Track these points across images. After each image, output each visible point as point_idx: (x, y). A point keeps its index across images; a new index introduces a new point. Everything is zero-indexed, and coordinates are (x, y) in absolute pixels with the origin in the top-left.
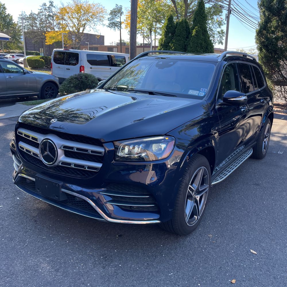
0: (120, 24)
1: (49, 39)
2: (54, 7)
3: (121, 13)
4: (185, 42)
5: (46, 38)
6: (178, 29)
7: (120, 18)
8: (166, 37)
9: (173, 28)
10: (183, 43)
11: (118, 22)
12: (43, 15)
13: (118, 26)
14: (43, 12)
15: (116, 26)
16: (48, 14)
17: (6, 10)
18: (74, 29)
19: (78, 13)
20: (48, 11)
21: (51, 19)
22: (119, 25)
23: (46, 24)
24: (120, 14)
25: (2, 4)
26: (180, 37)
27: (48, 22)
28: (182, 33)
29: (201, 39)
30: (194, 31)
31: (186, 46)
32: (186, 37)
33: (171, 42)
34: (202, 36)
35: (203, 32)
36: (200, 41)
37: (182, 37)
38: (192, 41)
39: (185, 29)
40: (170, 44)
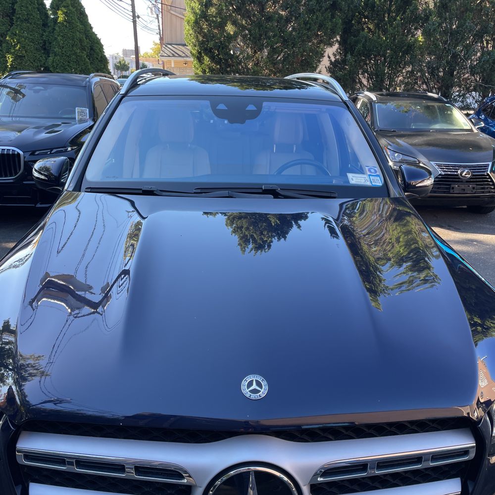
4: (43, 35)
10: (39, 37)
26: (28, 22)
28: (32, 15)
29: (79, 29)
30: (60, 12)
31: (47, 44)
32: (41, 22)
33: (9, 32)
34: (79, 24)
35: (78, 15)
36: (78, 33)
37: (35, 24)
38: (61, 34)
39: (37, 6)
40: (8, 38)
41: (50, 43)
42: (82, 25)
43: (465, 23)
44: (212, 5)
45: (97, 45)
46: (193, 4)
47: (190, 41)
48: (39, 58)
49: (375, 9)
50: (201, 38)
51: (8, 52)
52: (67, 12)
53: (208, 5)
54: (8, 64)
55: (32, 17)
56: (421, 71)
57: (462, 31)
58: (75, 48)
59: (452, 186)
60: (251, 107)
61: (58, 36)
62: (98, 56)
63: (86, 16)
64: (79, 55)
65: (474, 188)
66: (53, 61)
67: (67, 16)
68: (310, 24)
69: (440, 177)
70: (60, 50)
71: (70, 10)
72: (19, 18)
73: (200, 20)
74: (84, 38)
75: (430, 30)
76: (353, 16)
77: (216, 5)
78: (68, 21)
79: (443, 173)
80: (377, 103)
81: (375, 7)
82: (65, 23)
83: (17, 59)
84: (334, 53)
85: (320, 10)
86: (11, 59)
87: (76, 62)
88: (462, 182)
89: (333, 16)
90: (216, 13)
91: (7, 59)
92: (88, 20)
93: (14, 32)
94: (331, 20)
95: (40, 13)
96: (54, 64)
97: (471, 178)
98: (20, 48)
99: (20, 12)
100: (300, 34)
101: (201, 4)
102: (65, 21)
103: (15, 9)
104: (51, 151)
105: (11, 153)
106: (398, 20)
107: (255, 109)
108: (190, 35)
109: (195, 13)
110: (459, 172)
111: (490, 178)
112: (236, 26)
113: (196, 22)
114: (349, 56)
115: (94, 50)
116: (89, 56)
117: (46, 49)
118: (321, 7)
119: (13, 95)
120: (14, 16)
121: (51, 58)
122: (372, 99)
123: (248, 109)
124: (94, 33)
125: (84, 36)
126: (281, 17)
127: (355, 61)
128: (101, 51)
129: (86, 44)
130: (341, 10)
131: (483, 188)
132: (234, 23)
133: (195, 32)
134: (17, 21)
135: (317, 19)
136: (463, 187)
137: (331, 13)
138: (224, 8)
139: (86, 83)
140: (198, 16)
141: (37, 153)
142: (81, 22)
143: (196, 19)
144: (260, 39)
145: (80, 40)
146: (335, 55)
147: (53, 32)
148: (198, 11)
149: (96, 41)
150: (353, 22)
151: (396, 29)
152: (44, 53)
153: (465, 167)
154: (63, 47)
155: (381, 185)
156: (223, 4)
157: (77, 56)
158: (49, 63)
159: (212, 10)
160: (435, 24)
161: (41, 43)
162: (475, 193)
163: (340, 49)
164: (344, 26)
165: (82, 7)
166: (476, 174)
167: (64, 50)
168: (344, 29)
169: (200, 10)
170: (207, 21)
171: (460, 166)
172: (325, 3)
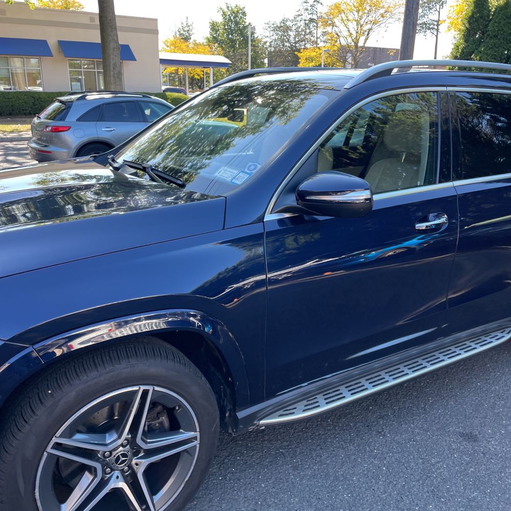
0: (438, 25)
1: (304, 61)
2: (321, 4)
3: (442, 4)
5: (300, 60)
7: (439, 12)
11: (433, 20)
12: (300, 21)
13: (433, 28)
14: (302, 15)
15: (429, 29)
16: (310, 18)
17: (246, 17)
18: (350, 40)
19: (358, 11)
20: (310, 13)
21: (315, 26)
22: (436, 27)
23: (304, 35)
24: (440, 6)
25: (241, 8)
27: (308, 31)
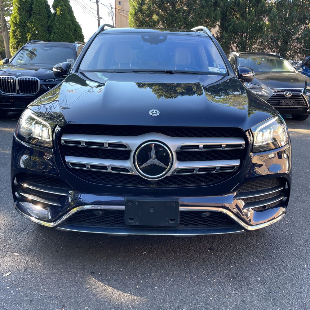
4: (48, 22)
6: (37, 6)
8: (20, 15)
9: (28, 4)
10: (45, 23)
26: (40, 15)
28: (42, 11)
29: (68, 19)
30: (58, 9)
31: (50, 28)
32: (47, 15)
33: (29, 21)
34: (68, 16)
35: (68, 11)
36: (68, 21)
37: (43, 16)
38: (58, 22)
39: (45, 6)
40: (28, 24)
41: (52, 27)
42: (70, 16)
43: (293, 13)
44: (144, 4)
45: (79, 28)
46: (134, 4)
47: (132, 25)
48: (46, 36)
49: (240, 5)
50: (138, 23)
51: (28, 32)
52: (62, 9)
53: (142, 4)
54: (28, 39)
55: (42, 12)
56: (267, 41)
57: (291, 17)
58: (66, 30)
59: (281, 101)
60: (161, 38)
61: (57, 22)
62: (79, 34)
63: (72, 12)
64: (68, 34)
65: (293, 103)
66: (53, 37)
67: (62, 11)
68: (202, 14)
69: (274, 96)
70: (58, 31)
71: (63, 8)
72: (35, 13)
73: (138, 13)
74: (71, 24)
75: (272, 17)
76: (227, 10)
77: (147, 4)
78: (62, 14)
79: (275, 94)
80: (239, 57)
81: (240, 4)
82: (61, 15)
83: (33, 36)
84: (216, 32)
85: (207, 6)
86: (30, 36)
87: (66, 38)
88: (286, 99)
89: (215, 10)
90: (147, 9)
91: (28, 36)
92: (73, 14)
93: (32, 21)
94: (214, 12)
95: (46, 10)
96: (54, 39)
97: (292, 97)
98: (35, 30)
99: (35, 9)
100: (196, 20)
101: (138, 4)
102: (61, 14)
103: (33, 8)
104: (55, 80)
105: (33, 80)
106: (254, 12)
107: (164, 38)
108: (132, 21)
109: (135, 9)
110: (285, 93)
111: (303, 97)
112: (158, 16)
113: (136, 14)
114: (225, 33)
115: (76, 31)
116: (74, 34)
117: (49, 30)
118: (208, 4)
119: (30, 55)
120: (32, 12)
121: (52, 35)
122: (237, 56)
123: (160, 38)
124: (77, 21)
125: (71, 23)
126: (184, 10)
127: (228, 36)
128: (80, 32)
129: (72, 27)
130: (220, 6)
131: (299, 103)
132: (158, 14)
133: (135, 19)
134: (33, 15)
135: (205, 11)
136: (287, 102)
137: (213, 8)
138: (152, 5)
139: (73, 46)
140: (137, 11)
141: (47, 80)
142: (70, 15)
143: (136, 12)
144: (172, 23)
145: (69, 25)
146: (217, 34)
147: (54, 21)
148: (136, 8)
149: (78, 26)
150: (227, 13)
151: (252, 17)
152: (48, 33)
153: (288, 90)
154: (59, 29)
155: (225, 72)
156: (151, 3)
157: (67, 34)
158: (51, 38)
159: (145, 7)
160: (275, 14)
161: (47, 27)
162: (294, 106)
163: (220, 30)
164: (222, 16)
165: (70, 6)
166: (295, 94)
167: (60, 30)
168: (222, 18)
169: (138, 7)
170: (141, 13)
171: (285, 90)
172: (210, 2)
